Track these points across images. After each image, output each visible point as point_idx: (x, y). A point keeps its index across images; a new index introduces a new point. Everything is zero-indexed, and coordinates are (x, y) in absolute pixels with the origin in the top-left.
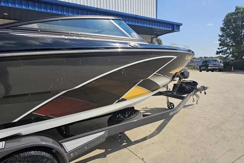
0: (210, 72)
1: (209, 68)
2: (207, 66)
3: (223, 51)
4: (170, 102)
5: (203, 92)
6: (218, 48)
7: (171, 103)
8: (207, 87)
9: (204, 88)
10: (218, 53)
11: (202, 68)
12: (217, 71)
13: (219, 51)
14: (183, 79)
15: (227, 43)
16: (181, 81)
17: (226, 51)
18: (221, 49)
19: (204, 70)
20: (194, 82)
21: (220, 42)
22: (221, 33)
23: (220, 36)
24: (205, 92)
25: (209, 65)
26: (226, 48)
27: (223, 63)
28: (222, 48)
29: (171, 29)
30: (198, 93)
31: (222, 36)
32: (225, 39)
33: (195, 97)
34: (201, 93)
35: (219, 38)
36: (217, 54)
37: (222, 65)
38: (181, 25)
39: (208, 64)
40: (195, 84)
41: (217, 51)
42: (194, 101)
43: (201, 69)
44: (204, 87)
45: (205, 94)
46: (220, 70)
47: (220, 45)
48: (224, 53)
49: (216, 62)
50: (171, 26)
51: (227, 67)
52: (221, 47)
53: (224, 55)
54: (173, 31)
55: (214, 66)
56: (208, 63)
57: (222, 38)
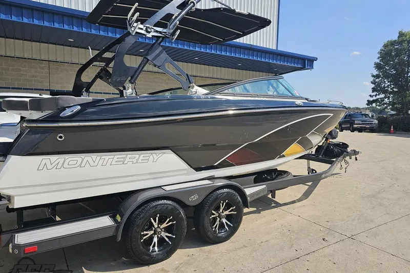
0: (356, 133)
1: (356, 126)
2: (352, 123)
3: (377, 99)
4: (311, 168)
5: (353, 157)
6: (370, 96)
7: (313, 170)
8: (358, 152)
9: (355, 153)
10: (369, 103)
11: (343, 126)
12: (367, 132)
13: (371, 99)
14: (331, 140)
15: (384, 87)
16: (328, 142)
17: (382, 99)
18: (374, 97)
19: (347, 129)
20: (344, 144)
21: (373, 86)
22: (375, 72)
23: (373, 76)
24: (356, 158)
25: (356, 122)
26: (382, 96)
27: (377, 119)
28: (376, 95)
29: (299, 66)
30: (347, 158)
31: (377, 76)
32: (382, 82)
33: (343, 163)
34: (351, 159)
35: (372, 79)
36: (367, 104)
37: (376, 122)
38: (316, 59)
39: (354, 121)
40: (345, 146)
41: (368, 101)
42: (341, 168)
43: (342, 128)
44: (355, 151)
45: (356, 160)
46: (372, 130)
47: (374, 90)
48: (380, 103)
49: (366, 117)
50: (300, 60)
51: (384, 126)
52: (376, 93)
53: (379, 106)
54: (303, 68)
55: (362, 124)
56: (353, 119)
57: (377, 80)
